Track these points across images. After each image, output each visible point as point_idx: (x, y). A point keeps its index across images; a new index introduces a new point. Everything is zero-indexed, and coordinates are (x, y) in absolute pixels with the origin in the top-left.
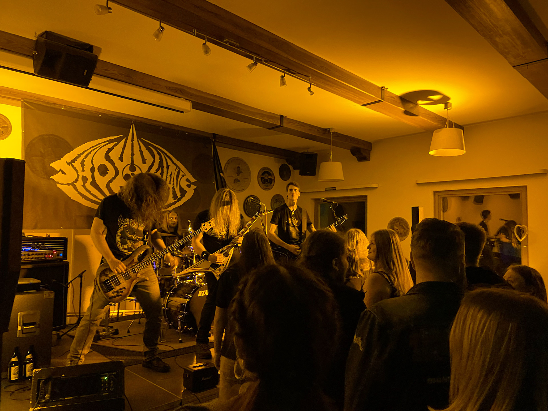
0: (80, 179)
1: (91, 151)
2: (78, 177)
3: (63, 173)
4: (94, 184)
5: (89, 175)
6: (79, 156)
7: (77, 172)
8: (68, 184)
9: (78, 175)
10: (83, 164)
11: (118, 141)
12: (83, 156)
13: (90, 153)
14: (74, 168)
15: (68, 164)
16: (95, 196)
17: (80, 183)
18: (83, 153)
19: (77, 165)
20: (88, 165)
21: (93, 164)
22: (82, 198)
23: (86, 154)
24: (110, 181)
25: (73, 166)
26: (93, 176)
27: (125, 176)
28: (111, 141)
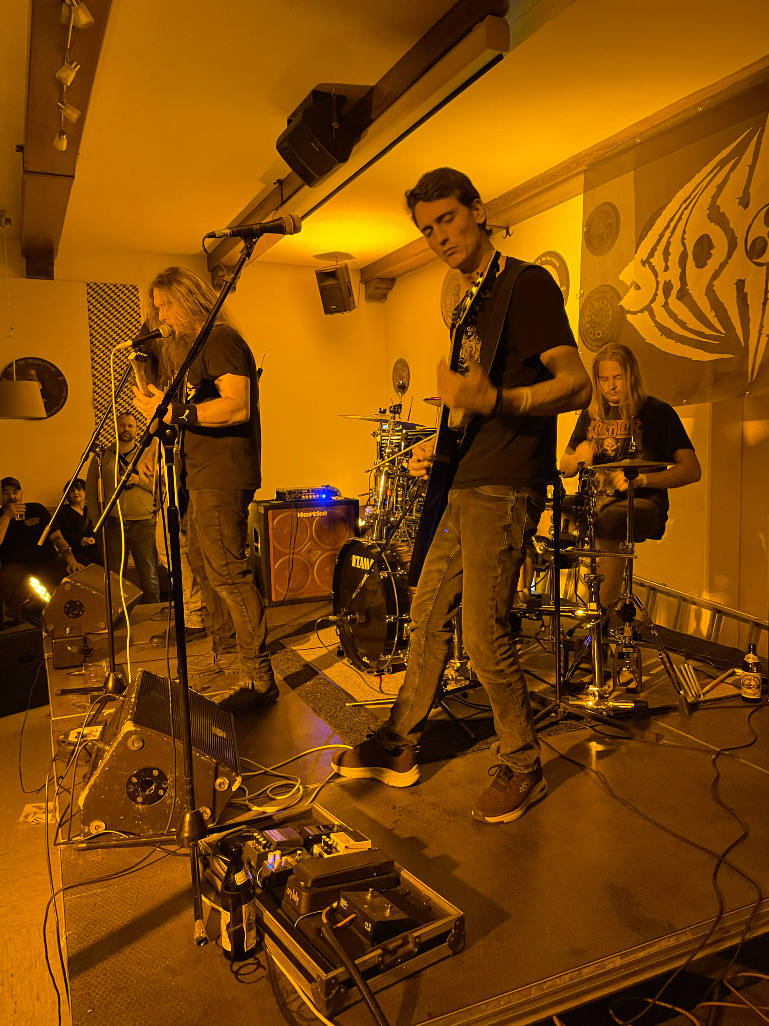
0: (660, 292)
1: (682, 214)
2: (657, 289)
3: (638, 288)
4: (683, 295)
5: (673, 275)
6: (661, 236)
7: (656, 275)
8: (641, 311)
9: (658, 283)
10: (666, 253)
11: (739, 152)
12: (668, 233)
13: (680, 219)
14: (653, 269)
15: (643, 263)
16: (683, 325)
17: (661, 298)
18: (668, 226)
19: (657, 261)
20: (676, 251)
21: (684, 245)
22: (661, 336)
23: (672, 225)
24: (716, 275)
25: (650, 263)
26: (683, 277)
27: (750, 248)
28: (722, 164)
